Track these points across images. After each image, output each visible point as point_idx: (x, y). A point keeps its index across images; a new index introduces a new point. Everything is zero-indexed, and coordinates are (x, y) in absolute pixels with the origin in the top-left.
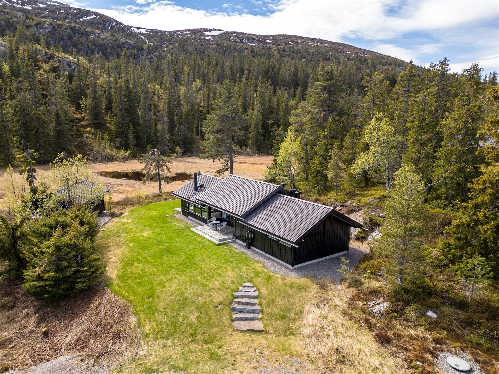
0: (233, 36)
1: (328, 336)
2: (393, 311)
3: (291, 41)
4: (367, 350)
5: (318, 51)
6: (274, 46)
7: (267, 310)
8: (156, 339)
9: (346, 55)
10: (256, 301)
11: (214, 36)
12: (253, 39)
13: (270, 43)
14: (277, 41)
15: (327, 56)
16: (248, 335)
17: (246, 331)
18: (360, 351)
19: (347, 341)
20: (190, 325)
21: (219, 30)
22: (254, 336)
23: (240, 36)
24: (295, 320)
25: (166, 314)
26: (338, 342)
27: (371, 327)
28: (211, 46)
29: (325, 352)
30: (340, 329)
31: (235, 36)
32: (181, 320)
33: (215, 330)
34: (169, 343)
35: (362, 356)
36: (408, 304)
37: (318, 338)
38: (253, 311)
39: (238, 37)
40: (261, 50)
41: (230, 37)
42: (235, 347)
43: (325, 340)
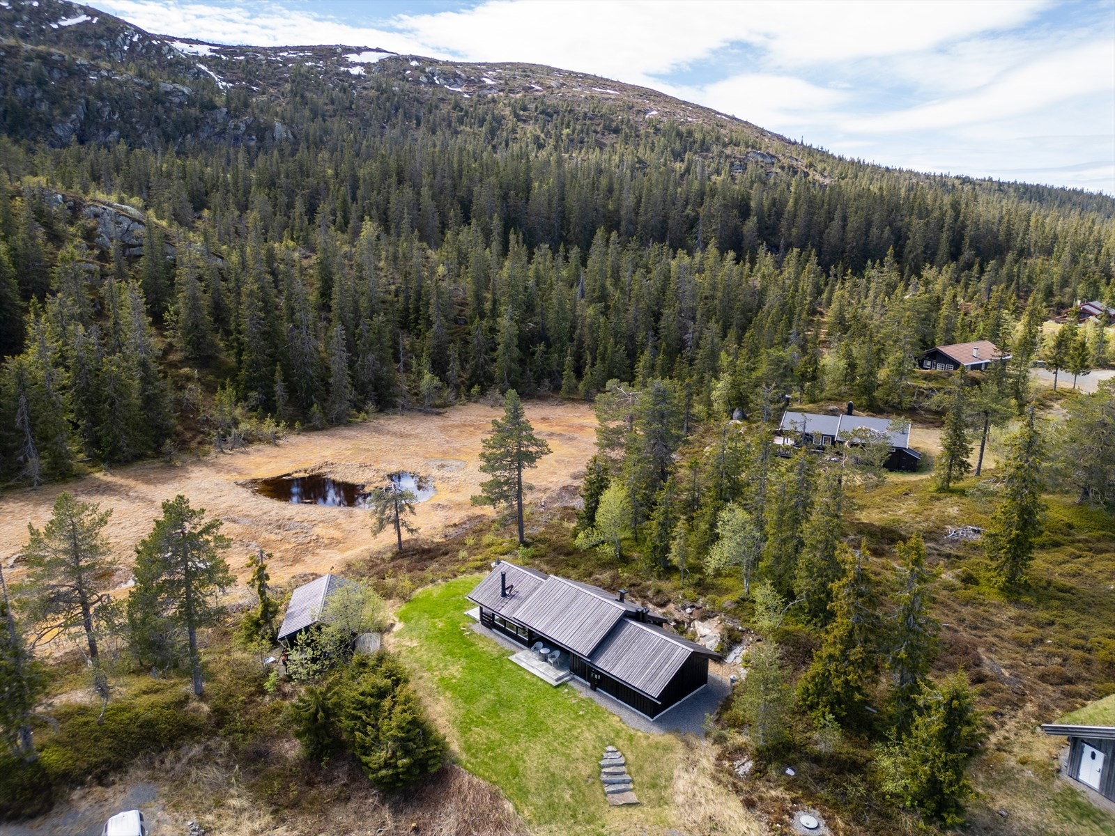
0: (412, 68)
1: (700, 804)
2: (757, 771)
3: (537, 83)
4: (736, 817)
5: (593, 111)
6: (501, 94)
7: (638, 779)
8: (539, 824)
9: (651, 120)
10: (623, 769)
11: (367, 66)
12: (456, 76)
13: (492, 87)
14: (507, 84)
15: (613, 121)
16: (624, 809)
17: (622, 805)
18: (730, 817)
19: (718, 807)
20: (567, 806)
21: (378, 50)
22: (631, 810)
23: (427, 70)
24: (666, 787)
25: (540, 795)
26: (710, 809)
27: (738, 791)
28: (365, 92)
29: (699, 820)
30: (711, 796)
31: (416, 68)
32: (556, 800)
33: (592, 808)
34: (554, 827)
35: (732, 822)
36: (770, 762)
37: (691, 806)
38: (624, 782)
39: (423, 71)
40: (476, 104)
41: (405, 71)
42: (617, 824)
43: (698, 808)
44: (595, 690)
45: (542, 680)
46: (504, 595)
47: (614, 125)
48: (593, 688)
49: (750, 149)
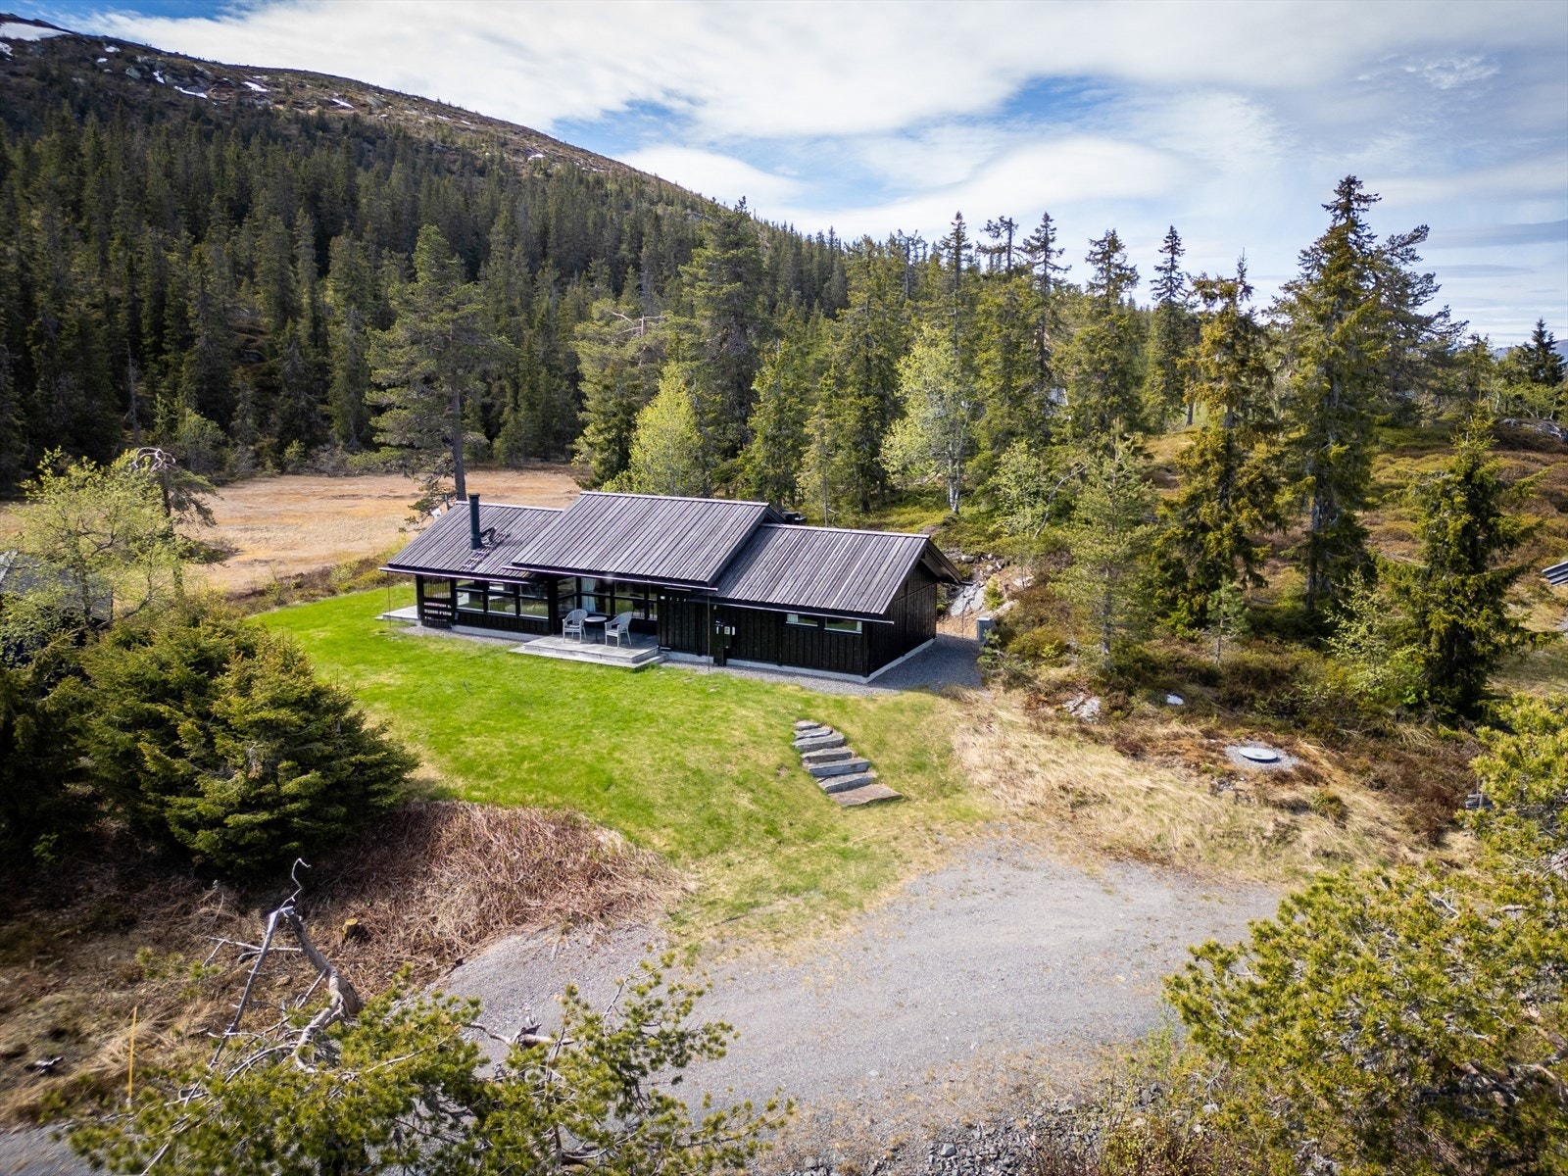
0: (108, 55)
1: (1030, 773)
2: (1115, 708)
3: (342, 97)
4: (1116, 772)
5: (443, 141)
6: (281, 107)
7: (882, 760)
8: (698, 856)
9: (537, 162)
10: (844, 750)
11: (18, 44)
12: (194, 73)
13: (262, 96)
14: (288, 92)
15: (477, 159)
16: (876, 811)
17: (868, 805)
18: (1105, 776)
19: (1071, 769)
20: (749, 817)
21: (37, 23)
22: (890, 809)
23: (139, 59)
24: (944, 767)
25: (679, 807)
26: (1056, 776)
27: (1099, 740)
28: (14, 80)
29: (1040, 798)
30: (1045, 756)
31: (117, 55)
32: (722, 811)
33: (809, 815)
34: (732, 855)
35: (1111, 783)
36: (1131, 693)
37: (1011, 781)
38: (854, 769)
39: (132, 60)
40: (235, 115)
41: (96, 57)
42: (874, 831)
43: (1028, 781)
44: (725, 665)
45: (601, 666)
46: (477, 544)
47: (479, 163)
48: (720, 662)
49: (689, 211)
